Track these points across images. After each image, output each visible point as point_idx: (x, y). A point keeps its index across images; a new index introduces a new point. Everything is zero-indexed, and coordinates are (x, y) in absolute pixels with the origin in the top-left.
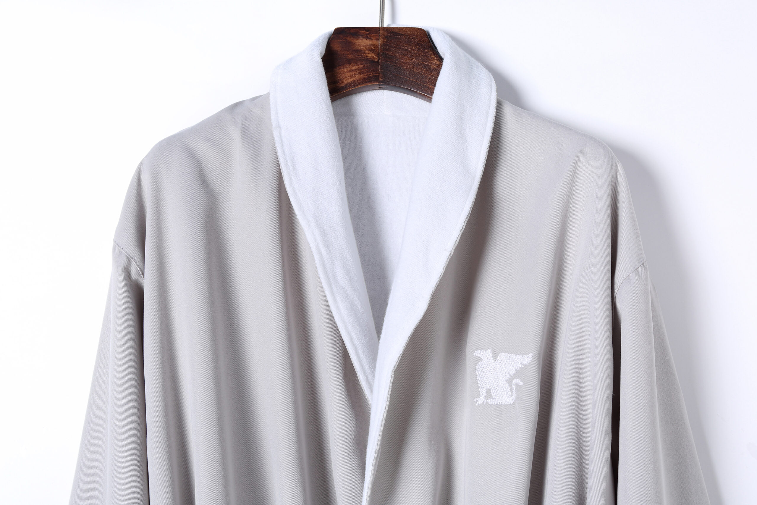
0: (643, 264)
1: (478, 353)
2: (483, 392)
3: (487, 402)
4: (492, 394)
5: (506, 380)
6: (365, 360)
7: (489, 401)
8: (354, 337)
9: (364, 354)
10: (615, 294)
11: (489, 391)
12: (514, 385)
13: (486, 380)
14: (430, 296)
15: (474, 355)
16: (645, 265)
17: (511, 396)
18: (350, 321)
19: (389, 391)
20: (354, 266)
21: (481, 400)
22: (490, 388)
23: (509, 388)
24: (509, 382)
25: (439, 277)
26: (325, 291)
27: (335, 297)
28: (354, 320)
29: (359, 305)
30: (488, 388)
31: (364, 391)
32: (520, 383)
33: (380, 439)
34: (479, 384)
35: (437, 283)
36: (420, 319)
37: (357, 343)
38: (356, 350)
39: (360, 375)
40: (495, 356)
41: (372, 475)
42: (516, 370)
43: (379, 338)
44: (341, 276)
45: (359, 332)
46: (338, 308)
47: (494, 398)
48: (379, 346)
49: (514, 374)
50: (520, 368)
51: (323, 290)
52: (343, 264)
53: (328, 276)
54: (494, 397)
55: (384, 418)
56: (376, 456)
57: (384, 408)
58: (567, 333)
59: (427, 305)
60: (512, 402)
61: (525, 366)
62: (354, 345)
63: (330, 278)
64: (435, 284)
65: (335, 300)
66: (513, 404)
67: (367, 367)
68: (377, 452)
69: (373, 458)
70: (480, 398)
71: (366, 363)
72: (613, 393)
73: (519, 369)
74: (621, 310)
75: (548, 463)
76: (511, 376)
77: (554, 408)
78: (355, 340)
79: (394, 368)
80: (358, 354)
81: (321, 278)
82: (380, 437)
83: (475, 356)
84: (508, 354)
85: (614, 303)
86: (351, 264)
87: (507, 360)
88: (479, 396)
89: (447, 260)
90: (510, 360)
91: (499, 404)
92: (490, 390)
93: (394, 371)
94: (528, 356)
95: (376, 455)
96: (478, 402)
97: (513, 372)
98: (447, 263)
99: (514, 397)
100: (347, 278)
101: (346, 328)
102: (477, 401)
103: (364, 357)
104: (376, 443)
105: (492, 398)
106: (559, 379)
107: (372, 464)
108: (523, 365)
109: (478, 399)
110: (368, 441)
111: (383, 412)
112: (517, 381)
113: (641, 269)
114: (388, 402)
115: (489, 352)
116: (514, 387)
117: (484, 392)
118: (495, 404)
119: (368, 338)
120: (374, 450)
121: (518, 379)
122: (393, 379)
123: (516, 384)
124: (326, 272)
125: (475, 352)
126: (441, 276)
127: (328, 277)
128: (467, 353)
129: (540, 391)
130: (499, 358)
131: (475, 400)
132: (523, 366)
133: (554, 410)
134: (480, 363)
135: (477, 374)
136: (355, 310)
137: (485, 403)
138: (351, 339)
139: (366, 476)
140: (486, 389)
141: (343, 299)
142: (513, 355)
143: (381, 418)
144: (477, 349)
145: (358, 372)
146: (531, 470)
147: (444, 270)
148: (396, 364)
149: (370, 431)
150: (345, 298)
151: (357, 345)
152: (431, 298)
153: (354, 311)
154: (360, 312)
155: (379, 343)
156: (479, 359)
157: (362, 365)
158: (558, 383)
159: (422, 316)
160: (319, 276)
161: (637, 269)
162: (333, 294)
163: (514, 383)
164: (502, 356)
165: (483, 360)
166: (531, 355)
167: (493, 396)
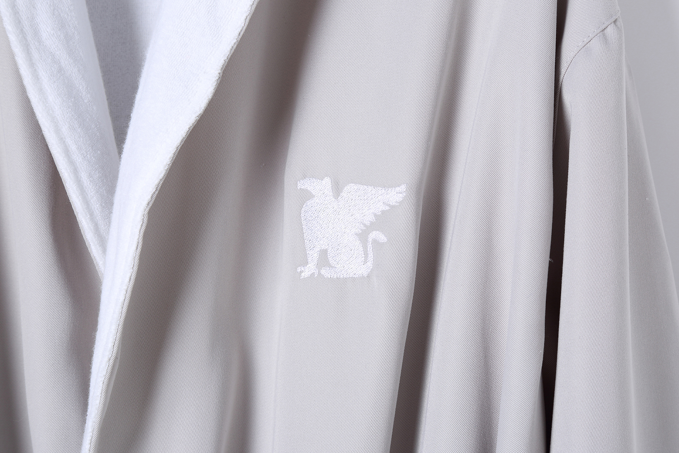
0: (615, 22)
1: (305, 185)
2: (313, 256)
3: (319, 274)
4: (330, 259)
5: (356, 234)
6: (94, 192)
7: (323, 272)
8: (73, 148)
9: (91, 181)
10: (562, 76)
11: (324, 253)
12: (371, 243)
13: (319, 233)
14: (220, 71)
15: (299, 187)
16: (618, 23)
17: (365, 262)
18: (64, 117)
19: (137, 248)
20: (73, 13)
21: (308, 270)
22: (327, 247)
23: (361, 249)
24: (363, 236)
25: (237, 35)
26: (16, 58)
27: (35, 70)
28: (72, 115)
29: (83, 87)
30: (323, 247)
31: (89, 249)
32: (382, 238)
33: (118, 339)
34: (306, 241)
35: (232, 47)
36: (199, 113)
37: (78, 158)
38: (75, 171)
39: (84, 220)
40: (337, 190)
41: (101, 406)
42: (375, 215)
43: (120, 151)
44: (48, 30)
45: (82, 139)
46: (41, 91)
47: (332, 267)
48: (120, 164)
49: (372, 223)
50: (383, 212)
51: (12, 56)
52: (52, 8)
53: (22, 29)
54: (333, 265)
55: (126, 300)
56: (109, 371)
57: (128, 280)
58: (470, 148)
59: (213, 88)
60: (365, 274)
61: (392, 207)
62: (71, 163)
63: (25, 34)
64: (229, 48)
65: (36, 77)
66: (367, 277)
67: (96, 206)
68: (112, 361)
69: (104, 373)
70: (308, 266)
71: (95, 198)
72: (550, 257)
73: (380, 213)
74: (571, 105)
75: (428, 385)
76: (365, 225)
77: (442, 286)
78: (73, 154)
79: (148, 204)
80: (80, 181)
81: (7, 33)
82: (118, 334)
83: (300, 189)
84: (362, 186)
85: (558, 93)
86: (67, 9)
87: (360, 197)
88: (305, 263)
89: (253, 4)
90: (365, 198)
91: (342, 277)
92: (326, 251)
93: (148, 209)
94: (398, 189)
95: (110, 367)
96: (303, 274)
97: (369, 219)
98: (253, 8)
99: (370, 264)
100: (60, 36)
101: (57, 131)
102: (301, 272)
103: (91, 187)
104: (110, 345)
105: (330, 266)
106: (453, 234)
107: (101, 384)
108: (389, 205)
109: (303, 269)
110: (96, 342)
111: (126, 288)
112: (375, 235)
113: (611, 31)
114: (136, 268)
115: (327, 181)
116: (370, 246)
117: (316, 255)
118: (335, 277)
119: (99, 152)
120: (106, 359)
121: (377, 232)
122: (145, 225)
123: (375, 241)
124: (18, 22)
125: (300, 181)
126: (242, 34)
127: (22, 32)
128: (286, 183)
129: (417, 253)
130: (344, 194)
131: (299, 270)
132: (387, 208)
133: (441, 291)
134: (309, 203)
135: (304, 223)
136: (75, 98)
137: (316, 276)
138: (67, 152)
139: (90, 407)
140: (319, 250)
141: (51, 75)
142: (370, 188)
143: (122, 298)
144: (304, 177)
145: (79, 214)
146: (397, 397)
147: (247, 23)
148: (152, 197)
149: (99, 323)
150: (55, 72)
151: (78, 164)
152: (221, 74)
153: (73, 100)
154: (86, 101)
155: (120, 161)
156: (307, 196)
157: (86, 202)
158: (451, 240)
159: (203, 109)
160: (4, 28)
161: (603, 30)
162: (32, 64)
163: (370, 240)
164: (350, 189)
165: (314, 196)
166: (403, 188)
167: (331, 262)
